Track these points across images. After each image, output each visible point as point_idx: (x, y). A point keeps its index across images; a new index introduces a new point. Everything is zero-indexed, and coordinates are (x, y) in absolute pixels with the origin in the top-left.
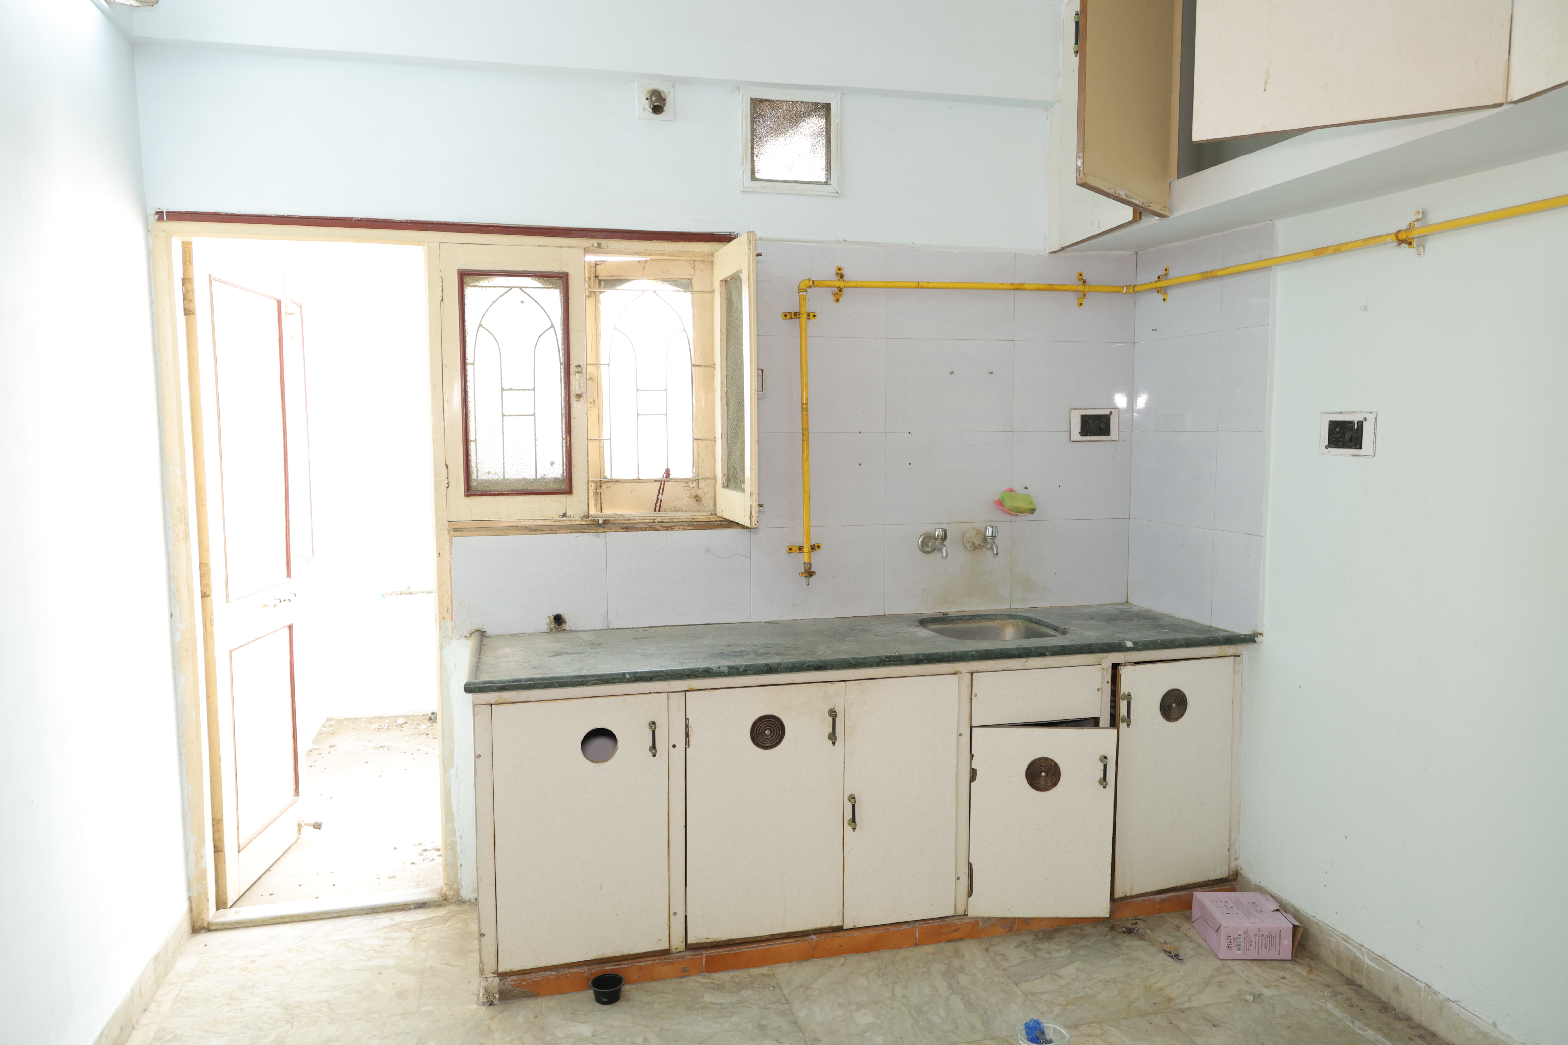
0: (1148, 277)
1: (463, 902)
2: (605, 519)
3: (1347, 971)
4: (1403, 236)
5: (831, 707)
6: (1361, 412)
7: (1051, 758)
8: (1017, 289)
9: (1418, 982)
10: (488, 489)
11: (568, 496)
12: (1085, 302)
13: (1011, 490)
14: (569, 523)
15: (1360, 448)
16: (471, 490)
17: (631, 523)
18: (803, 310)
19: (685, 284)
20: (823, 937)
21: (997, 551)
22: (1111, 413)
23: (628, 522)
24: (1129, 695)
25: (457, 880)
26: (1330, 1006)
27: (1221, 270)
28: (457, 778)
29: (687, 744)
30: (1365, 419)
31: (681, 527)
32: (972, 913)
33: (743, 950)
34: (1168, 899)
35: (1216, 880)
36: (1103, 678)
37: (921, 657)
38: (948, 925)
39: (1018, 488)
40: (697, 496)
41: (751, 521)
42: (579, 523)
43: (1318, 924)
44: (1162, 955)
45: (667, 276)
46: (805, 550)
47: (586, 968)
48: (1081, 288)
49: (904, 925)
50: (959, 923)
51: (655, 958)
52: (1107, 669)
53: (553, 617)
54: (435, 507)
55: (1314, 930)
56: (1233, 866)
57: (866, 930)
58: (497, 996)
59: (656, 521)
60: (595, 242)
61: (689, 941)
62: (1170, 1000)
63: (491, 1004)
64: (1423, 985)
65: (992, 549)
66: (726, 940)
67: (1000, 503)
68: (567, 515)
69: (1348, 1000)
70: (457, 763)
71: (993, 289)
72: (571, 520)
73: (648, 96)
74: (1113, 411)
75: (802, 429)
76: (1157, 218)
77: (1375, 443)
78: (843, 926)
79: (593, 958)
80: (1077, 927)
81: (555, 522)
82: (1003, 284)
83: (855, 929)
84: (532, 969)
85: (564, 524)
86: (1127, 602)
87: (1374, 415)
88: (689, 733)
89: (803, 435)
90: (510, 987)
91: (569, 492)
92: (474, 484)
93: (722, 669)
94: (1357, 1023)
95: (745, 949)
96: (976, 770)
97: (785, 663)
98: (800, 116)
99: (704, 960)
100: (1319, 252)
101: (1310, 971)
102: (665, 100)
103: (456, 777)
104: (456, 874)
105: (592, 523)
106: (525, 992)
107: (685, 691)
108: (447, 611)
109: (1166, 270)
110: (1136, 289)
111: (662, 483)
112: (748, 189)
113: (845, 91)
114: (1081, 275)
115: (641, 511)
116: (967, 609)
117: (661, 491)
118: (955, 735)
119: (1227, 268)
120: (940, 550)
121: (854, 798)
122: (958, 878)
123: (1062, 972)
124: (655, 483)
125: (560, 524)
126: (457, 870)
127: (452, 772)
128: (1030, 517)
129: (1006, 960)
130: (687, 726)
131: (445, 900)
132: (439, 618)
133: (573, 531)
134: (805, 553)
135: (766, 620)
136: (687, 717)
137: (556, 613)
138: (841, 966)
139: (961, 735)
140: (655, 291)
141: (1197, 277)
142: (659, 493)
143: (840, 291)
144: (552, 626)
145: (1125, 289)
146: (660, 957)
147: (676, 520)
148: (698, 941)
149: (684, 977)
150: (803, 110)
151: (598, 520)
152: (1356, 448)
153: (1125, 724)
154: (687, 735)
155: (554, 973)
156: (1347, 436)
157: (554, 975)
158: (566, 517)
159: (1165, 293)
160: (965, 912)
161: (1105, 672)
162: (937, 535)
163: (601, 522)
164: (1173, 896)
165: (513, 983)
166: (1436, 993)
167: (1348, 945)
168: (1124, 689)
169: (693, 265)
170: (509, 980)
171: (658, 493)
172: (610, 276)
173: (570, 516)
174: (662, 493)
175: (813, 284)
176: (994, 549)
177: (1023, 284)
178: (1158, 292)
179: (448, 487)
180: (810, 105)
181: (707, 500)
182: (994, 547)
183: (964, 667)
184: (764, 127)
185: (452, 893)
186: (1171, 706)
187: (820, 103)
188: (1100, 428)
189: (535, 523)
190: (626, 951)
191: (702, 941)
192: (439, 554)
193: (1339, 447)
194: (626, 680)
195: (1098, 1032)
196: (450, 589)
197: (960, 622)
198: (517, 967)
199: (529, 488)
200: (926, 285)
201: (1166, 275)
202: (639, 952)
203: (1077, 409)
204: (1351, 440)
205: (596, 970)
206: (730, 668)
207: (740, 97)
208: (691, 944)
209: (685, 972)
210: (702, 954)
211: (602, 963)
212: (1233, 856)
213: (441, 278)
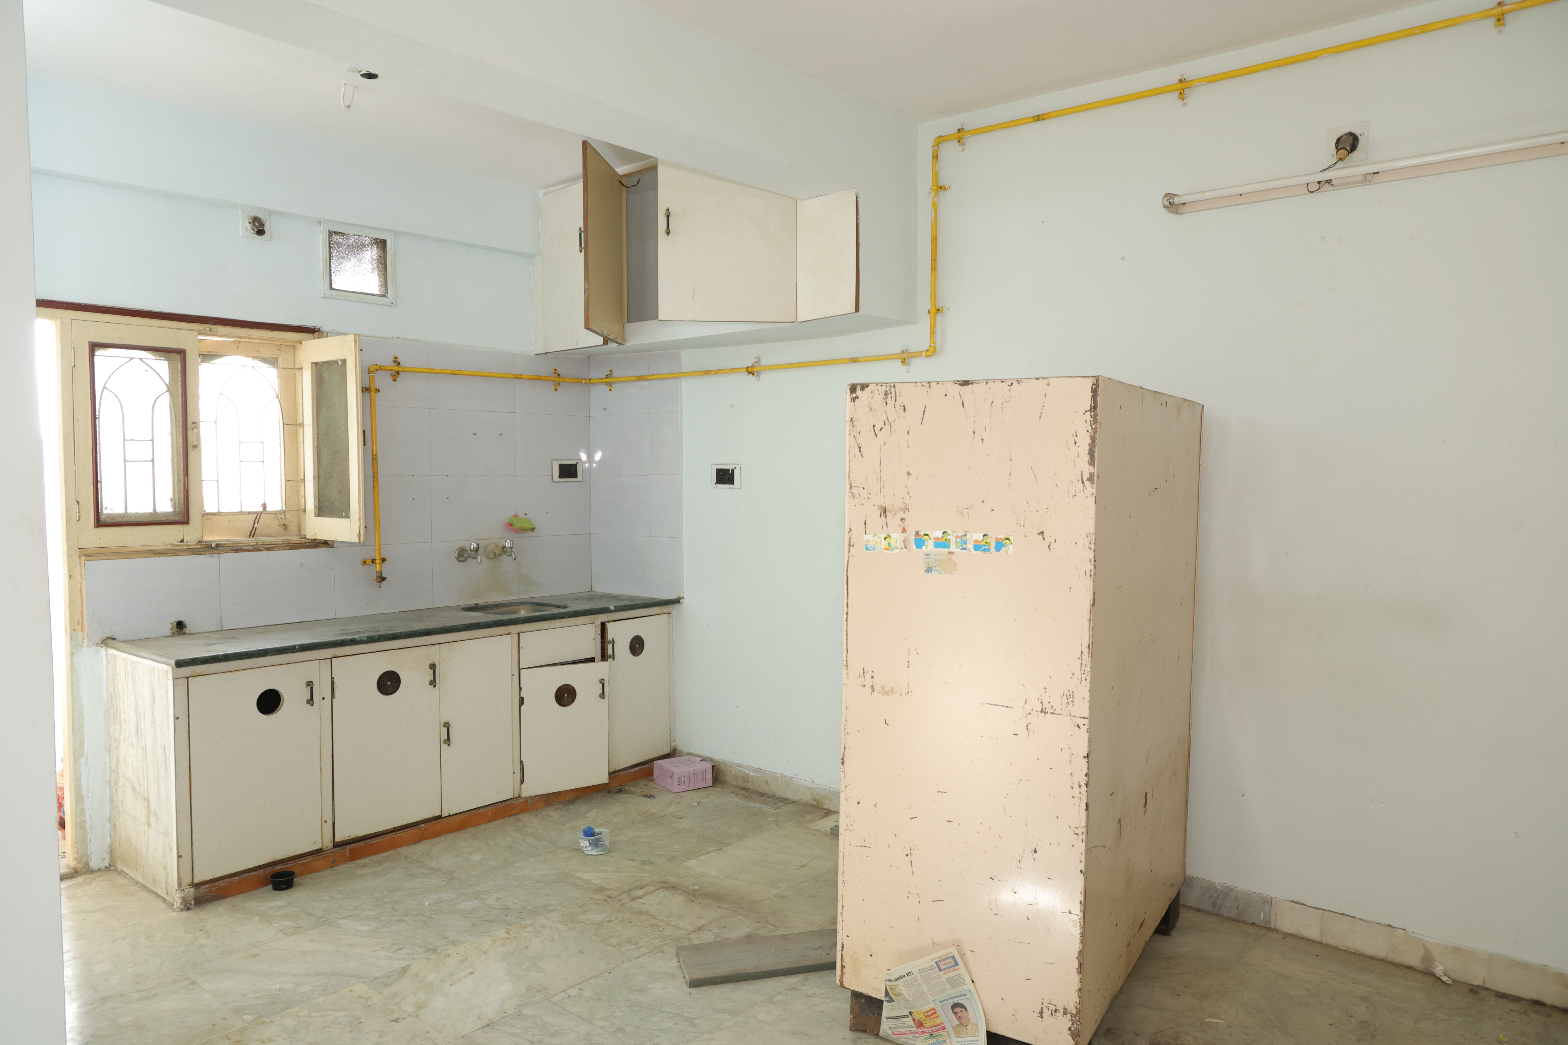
0: (598, 373)
1: (92, 871)
2: (216, 543)
3: (741, 784)
4: (750, 370)
5: (431, 662)
6: (733, 464)
7: (570, 684)
8: (517, 378)
9: (777, 775)
10: (115, 521)
11: (186, 526)
12: (559, 388)
13: (516, 516)
14: (186, 547)
15: (733, 484)
16: (100, 522)
17: (238, 546)
18: (372, 387)
19: (272, 362)
20: (429, 824)
21: (515, 557)
22: (577, 463)
23: (236, 545)
24: (613, 640)
25: (87, 854)
26: (735, 799)
27: (649, 376)
28: (87, 766)
29: (333, 695)
30: (735, 468)
31: (280, 548)
32: (523, 795)
33: (375, 841)
34: (638, 771)
35: (664, 755)
36: (596, 632)
37: (491, 623)
38: (509, 805)
39: (521, 514)
40: (284, 525)
41: (359, 538)
42: (194, 547)
43: (724, 763)
44: (642, 798)
45: (258, 355)
46: (377, 562)
47: (261, 871)
48: (557, 379)
49: (481, 809)
50: (516, 803)
51: (313, 856)
52: (598, 626)
53: (175, 623)
54: (67, 537)
55: (722, 767)
56: (672, 745)
57: (458, 815)
58: (193, 902)
59: (258, 544)
60: (207, 327)
61: (337, 840)
62: (653, 814)
63: (189, 909)
64: (779, 775)
65: (511, 555)
66: (362, 836)
67: (510, 525)
68: (185, 541)
69: (744, 795)
70: (87, 752)
71: (502, 377)
72: (187, 545)
73: (251, 221)
74: (578, 461)
75: (373, 473)
76: (616, 344)
77: (741, 481)
78: (441, 815)
79: (267, 863)
80: (587, 796)
81: (174, 546)
82: (508, 374)
83: (450, 816)
84: (220, 877)
85: (182, 548)
86: (592, 590)
87: (740, 466)
88: (335, 688)
89: (374, 477)
90: (203, 894)
91: (186, 522)
92: (102, 517)
93: (362, 638)
94: (750, 803)
95: (377, 840)
96: (523, 698)
97: (404, 632)
98: (365, 246)
99: (348, 852)
100: (707, 373)
101: (723, 788)
102: (264, 225)
103: (86, 764)
104: (86, 849)
105: (206, 546)
106: (214, 896)
107: (331, 658)
108: (78, 624)
109: (611, 371)
110: (591, 381)
111: (258, 515)
112: (327, 296)
113: (396, 234)
114: (555, 370)
115: (241, 538)
116: (489, 600)
117: (256, 521)
118: (510, 675)
119: (654, 375)
120: (476, 558)
121: (448, 723)
122: (514, 773)
123: (588, 815)
124: (249, 515)
125: (178, 548)
126: (87, 845)
127: (82, 761)
128: (531, 533)
129: (551, 817)
130: (333, 683)
131: (76, 872)
132: (70, 630)
133: (192, 553)
134: (377, 565)
135: (347, 616)
136: (333, 677)
137: (177, 620)
138: (444, 840)
139: (513, 675)
140: (253, 367)
141: (634, 378)
142: (255, 523)
143: (398, 374)
144: (175, 630)
145: (584, 381)
146: (316, 855)
147: (275, 543)
148: (343, 839)
149: (333, 866)
150: (366, 242)
151: (211, 544)
152: (731, 484)
153: (611, 659)
154: (333, 690)
155: (237, 878)
156: (726, 477)
157: (237, 879)
158: (183, 542)
159: (611, 386)
160: (519, 795)
161: (597, 628)
162: (472, 547)
163: (213, 546)
164: (640, 769)
165: (205, 890)
166: (786, 777)
167: (741, 768)
168: (610, 637)
169: (279, 348)
170: (202, 889)
171: (253, 522)
172: (208, 352)
173: (187, 542)
174: (258, 523)
175: (380, 368)
176: (513, 555)
177: (521, 375)
178: (607, 385)
179: (79, 520)
180: (371, 239)
181: (293, 528)
182: (513, 554)
183: (514, 629)
184: (338, 251)
185: (81, 866)
186: (636, 646)
187: (379, 239)
188: (571, 472)
189: (157, 548)
190: (291, 854)
191: (346, 839)
192: (71, 576)
193: (722, 484)
194: (295, 651)
195: (620, 833)
196: (80, 605)
197: (488, 609)
198: (208, 877)
199: (152, 520)
200: (458, 372)
201: (611, 374)
202: (300, 853)
203: (556, 460)
204: (728, 480)
205: (269, 870)
206: (368, 637)
207: (321, 229)
208: (338, 842)
209: (334, 863)
210: (347, 848)
211: (272, 865)
212: (672, 740)
213: (73, 348)
